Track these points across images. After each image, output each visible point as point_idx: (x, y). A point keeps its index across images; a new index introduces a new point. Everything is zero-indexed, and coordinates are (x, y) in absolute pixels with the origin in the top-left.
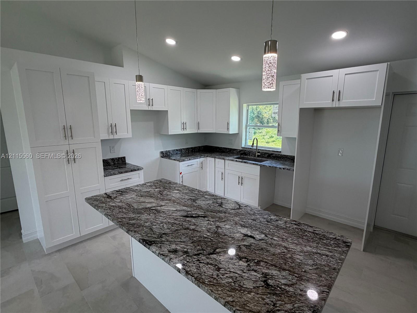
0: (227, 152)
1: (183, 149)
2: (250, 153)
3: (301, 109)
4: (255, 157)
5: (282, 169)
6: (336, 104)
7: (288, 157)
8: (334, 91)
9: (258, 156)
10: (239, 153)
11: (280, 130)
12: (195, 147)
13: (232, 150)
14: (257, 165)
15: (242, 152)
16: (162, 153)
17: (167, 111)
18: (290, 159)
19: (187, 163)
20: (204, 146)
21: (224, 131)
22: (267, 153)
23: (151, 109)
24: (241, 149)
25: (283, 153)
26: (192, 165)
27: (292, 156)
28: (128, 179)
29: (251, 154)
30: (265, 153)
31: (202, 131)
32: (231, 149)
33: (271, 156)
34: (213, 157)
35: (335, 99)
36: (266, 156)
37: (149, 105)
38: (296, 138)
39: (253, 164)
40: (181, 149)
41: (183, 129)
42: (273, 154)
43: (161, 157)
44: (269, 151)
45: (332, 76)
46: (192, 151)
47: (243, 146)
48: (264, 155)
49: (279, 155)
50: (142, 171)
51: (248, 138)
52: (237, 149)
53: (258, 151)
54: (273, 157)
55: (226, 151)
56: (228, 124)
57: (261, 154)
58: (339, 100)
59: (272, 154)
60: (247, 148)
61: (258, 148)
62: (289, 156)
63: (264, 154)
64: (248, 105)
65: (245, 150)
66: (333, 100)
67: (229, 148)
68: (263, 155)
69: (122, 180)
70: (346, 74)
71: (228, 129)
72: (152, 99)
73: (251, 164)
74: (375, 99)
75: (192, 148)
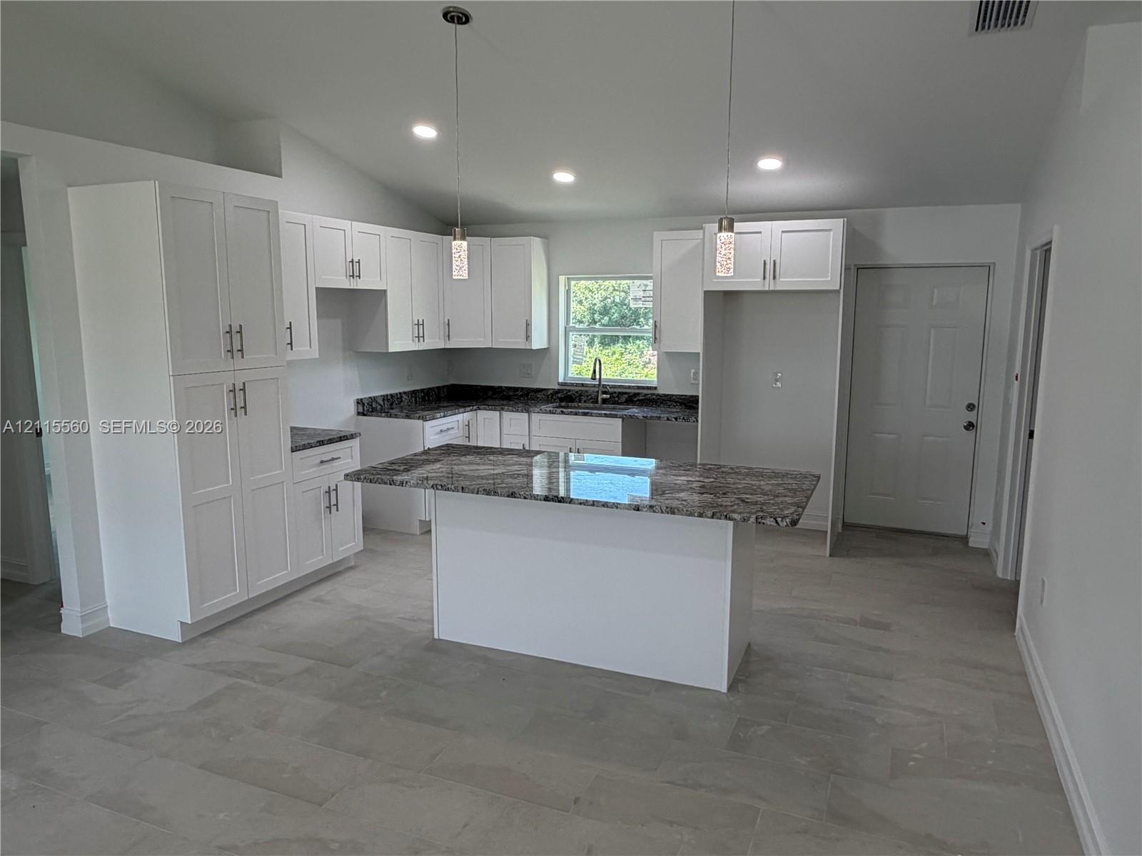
0: (517, 399)
1: (405, 393)
2: (581, 395)
3: (706, 292)
4: (597, 402)
5: (673, 419)
6: (769, 285)
7: (674, 397)
8: (765, 261)
9: (604, 401)
10: (552, 398)
11: (657, 336)
12: (429, 389)
13: (533, 391)
14: (616, 416)
15: (559, 395)
16: (359, 402)
17: (385, 291)
18: (678, 402)
19: (441, 423)
20: (447, 386)
21: (520, 344)
22: (626, 393)
23: (355, 288)
24: (557, 387)
25: (661, 391)
26: (448, 429)
27: (682, 396)
28: (333, 459)
29: (584, 398)
30: (619, 393)
31: (456, 343)
32: (529, 389)
33: (635, 399)
34: (495, 410)
35: (767, 276)
36: (623, 399)
37: (353, 276)
38: (699, 353)
39: (606, 415)
40: (400, 393)
41: (418, 337)
42: (639, 394)
43: (359, 414)
44: (629, 387)
45: (760, 233)
46: (423, 399)
47: (561, 380)
48: (617, 399)
49: (653, 394)
50: (358, 439)
51: (571, 359)
52: (545, 389)
53: (603, 390)
54: (639, 400)
55: (513, 395)
56: (528, 325)
57: (610, 398)
58: (774, 278)
59: (636, 395)
60: (572, 385)
61: (602, 383)
62: (676, 396)
63: (617, 397)
64: (568, 278)
65: (569, 391)
66: (764, 278)
67: (522, 389)
68: (614, 397)
69: (322, 462)
70: (783, 232)
71: (528, 337)
72: (359, 262)
73: (600, 415)
74: (829, 279)
75: (422, 391)
